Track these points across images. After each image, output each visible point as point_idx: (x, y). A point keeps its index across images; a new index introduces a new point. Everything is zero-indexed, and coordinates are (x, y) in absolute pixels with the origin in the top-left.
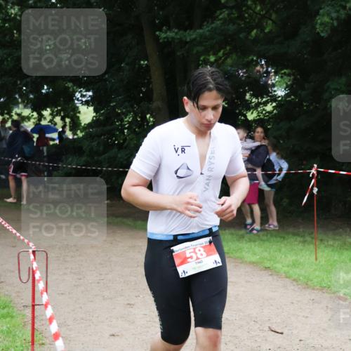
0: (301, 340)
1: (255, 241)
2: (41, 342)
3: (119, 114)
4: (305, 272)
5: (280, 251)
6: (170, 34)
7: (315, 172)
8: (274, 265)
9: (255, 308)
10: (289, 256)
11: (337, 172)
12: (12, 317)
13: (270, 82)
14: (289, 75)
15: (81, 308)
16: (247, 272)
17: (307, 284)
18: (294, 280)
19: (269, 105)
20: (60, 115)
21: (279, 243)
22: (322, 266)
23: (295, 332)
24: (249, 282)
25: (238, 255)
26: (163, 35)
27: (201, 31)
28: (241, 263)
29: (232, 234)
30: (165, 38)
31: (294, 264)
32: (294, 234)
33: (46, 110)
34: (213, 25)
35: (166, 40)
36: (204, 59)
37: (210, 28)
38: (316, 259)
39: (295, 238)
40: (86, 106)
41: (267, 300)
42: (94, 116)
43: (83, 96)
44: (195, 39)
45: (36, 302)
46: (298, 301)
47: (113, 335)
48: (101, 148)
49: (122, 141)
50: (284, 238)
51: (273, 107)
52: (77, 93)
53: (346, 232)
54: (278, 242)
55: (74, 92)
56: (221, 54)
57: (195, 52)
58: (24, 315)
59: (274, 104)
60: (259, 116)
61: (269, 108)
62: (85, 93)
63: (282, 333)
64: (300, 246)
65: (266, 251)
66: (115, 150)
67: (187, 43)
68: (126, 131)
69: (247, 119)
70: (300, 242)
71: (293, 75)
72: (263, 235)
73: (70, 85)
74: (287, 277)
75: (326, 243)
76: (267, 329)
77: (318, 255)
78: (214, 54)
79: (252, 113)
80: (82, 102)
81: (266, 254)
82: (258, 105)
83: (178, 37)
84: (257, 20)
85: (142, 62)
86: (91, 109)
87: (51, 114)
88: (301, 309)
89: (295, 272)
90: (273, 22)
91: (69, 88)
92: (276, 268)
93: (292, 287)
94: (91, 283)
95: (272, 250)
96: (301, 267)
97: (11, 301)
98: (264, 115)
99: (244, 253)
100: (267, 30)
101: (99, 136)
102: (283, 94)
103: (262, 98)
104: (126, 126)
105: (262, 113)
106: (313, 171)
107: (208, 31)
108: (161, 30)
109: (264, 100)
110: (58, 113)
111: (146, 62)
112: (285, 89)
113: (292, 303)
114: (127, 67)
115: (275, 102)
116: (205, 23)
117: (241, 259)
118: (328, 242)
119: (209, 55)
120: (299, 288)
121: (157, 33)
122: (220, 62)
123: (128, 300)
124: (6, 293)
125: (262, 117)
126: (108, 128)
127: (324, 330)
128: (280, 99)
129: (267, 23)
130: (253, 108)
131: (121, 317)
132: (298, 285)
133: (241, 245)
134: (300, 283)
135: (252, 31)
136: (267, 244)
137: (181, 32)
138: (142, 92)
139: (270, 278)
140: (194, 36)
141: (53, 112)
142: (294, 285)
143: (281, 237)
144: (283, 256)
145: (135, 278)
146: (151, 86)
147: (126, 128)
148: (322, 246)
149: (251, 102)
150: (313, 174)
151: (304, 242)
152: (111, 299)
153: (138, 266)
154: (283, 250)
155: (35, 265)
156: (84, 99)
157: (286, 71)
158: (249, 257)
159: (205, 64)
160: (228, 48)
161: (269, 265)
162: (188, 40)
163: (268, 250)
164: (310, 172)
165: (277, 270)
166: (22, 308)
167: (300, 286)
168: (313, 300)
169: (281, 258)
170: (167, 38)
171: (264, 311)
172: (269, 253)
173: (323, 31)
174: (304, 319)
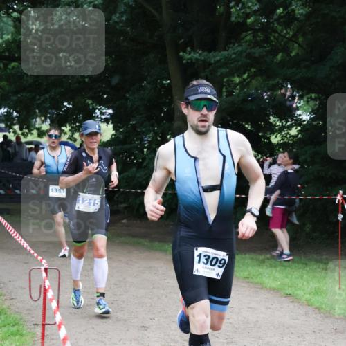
1: (275, 267)
3: (139, 133)
5: (302, 277)
6: (195, 55)
7: (340, 199)
8: (296, 293)
9: (275, 335)
10: (311, 283)
12: (22, 335)
13: (295, 106)
14: (315, 99)
15: (93, 328)
16: (267, 298)
17: (329, 313)
18: (316, 308)
19: (293, 129)
21: (301, 270)
24: (270, 308)
25: (258, 280)
26: (187, 56)
27: (225, 53)
28: (262, 288)
29: (252, 259)
30: (188, 59)
31: (316, 292)
32: (318, 261)
33: (66, 126)
34: (240, 49)
35: (189, 61)
36: (228, 81)
37: (235, 51)
39: (318, 264)
40: (105, 124)
41: (288, 328)
42: (113, 135)
44: (220, 60)
45: (47, 322)
46: (321, 330)
49: (141, 160)
50: (306, 264)
51: (298, 131)
52: (97, 111)
54: (300, 268)
55: (94, 109)
56: (245, 76)
57: (219, 74)
58: (34, 334)
59: (299, 128)
60: (283, 140)
61: (294, 132)
62: (104, 111)
64: (323, 274)
65: (287, 277)
66: (134, 169)
67: (210, 64)
68: (145, 150)
69: (270, 142)
70: (323, 269)
71: (320, 99)
73: (90, 102)
74: (308, 305)
78: (238, 76)
79: (276, 137)
80: (102, 119)
81: (287, 280)
82: (282, 129)
83: (203, 58)
84: (282, 44)
85: (164, 82)
86: (111, 126)
87: (70, 130)
88: (323, 338)
89: (317, 300)
90: (299, 44)
91: (88, 105)
92: (297, 295)
93: (314, 316)
95: (293, 277)
96: (324, 295)
97: (21, 319)
98: (288, 139)
99: (264, 279)
100: (292, 55)
101: (118, 155)
102: (308, 118)
103: (287, 121)
104: (146, 145)
105: (286, 137)
106: (339, 198)
107: (234, 53)
108: (184, 51)
109: (289, 123)
110: (75, 131)
111: (168, 82)
112: (310, 113)
113: (314, 332)
114: (149, 86)
115: (300, 126)
116: (231, 46)
117: (261, 284)
119: (234, 77)
120: (321, 317)
121: (181, 54)
122: (244, 83)
123: (142, 322)
124: (17, 310)
125: (286, 140)
126: (128, 146)
128: (305, 123)
129: (293, 47)
130: (276, 131)
131: (135, 340)
132: (320, 313)
133: (260, 270)
134: (322, 311)
135: (277, 55)
136: (289, 270)
137: (205, 53)
138: (163, 111)
139: (291, 305)
140: (218, 58)
141: (72, 128)
142: (316, 314)
143: (303, 264)
144: (305, 283)
145: (150, 301)
146: (172, 106)
147: (145, 148)
149: (275, 126)
150: (339, 201)
151: (327, 269)
152: (125, 320)
153: (154, 288)
154: (305, 277)
155: (47, 284)
156: (103, 117)
157: (313, 96)
158: (270, 283)
159: (229, 85)
160: (253, 70)
161: (290, 292)
162: (212, 61)
163: (290, 276)
164: (336, 199)
165: (298, 297)
166: (33, 326)
167: (322, 314)
168: (336, 329)
169: (303, 285)
170: (191, 59)
171: (285, 339)
172: (291, 280)
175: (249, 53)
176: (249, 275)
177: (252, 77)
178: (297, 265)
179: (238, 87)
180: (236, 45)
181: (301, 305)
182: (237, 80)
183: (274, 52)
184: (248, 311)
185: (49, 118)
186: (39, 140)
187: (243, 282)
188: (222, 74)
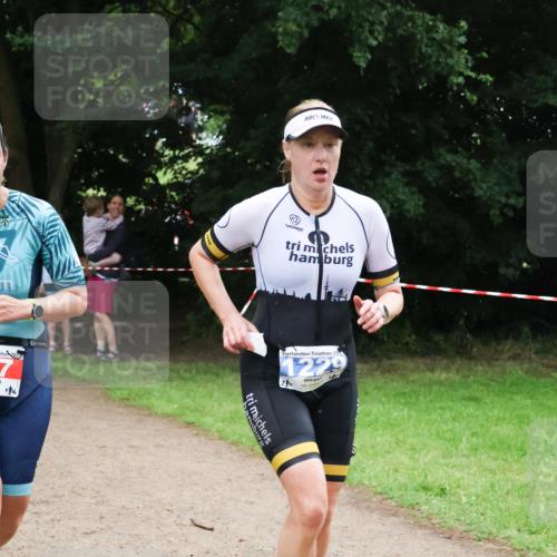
0: (241, 541)
5: (211, 397)
6: (30, 39)
8: (202, 420)
9: (169, 488)
10: (225, 405)
14: (221, 113)
16: (157, 430)
17: (252, 450)
18: (232, 443)
19: (191, 160)
21: (210, 384)
23: (233, 526)
24: (162, 446)
25: (145, 402)
26: (18, 40)
28: (150, 415)
30: (20, 45)
31: (232, 418)
35: (22, 48)
41: (190, 476)
46: (239, 477)
50: (217, 375)
51: (198, 164)
54: (209, 381)
59: (200, 160)
60: (176, 178)
61: (192, 165)
63: (212, 529)
65: (188, 396)
69: (158, 184)
71: (230, 113)
72: (185, 371)
74: (221, 438)
76: (188, 522)
79: (165, 173)
81: (188, 401)
82: (173, 160)
88: (242, 489)
92: (204, 423)
93: (230, 455)
95: (197, 395)
98: (184, 176)
99: (153, 400)
102: (214, 143)
103: (182, 150)
105: (180, 173)
108: (13, 32)
109: (184, 152)
113: (229, 480)
115: (201, 156)
117: (149, 408)
120: (240, 456)
121: (8, 36)
125: (180, 179)
128: (208, 151)
130: (166, 164)
132: (238, 451)
134: (241, 447)
136: (191, 385)
139: (195, 441)
142: (232, 452)
143: (213, 373)
144: (216, 405)
149: (162, 155)
154: (216, 394)
158: (161, 406)
161: (193, 420)
163: (192, 394)
165: (205, 427)
167: (241, 453)
168: (262, 475)
169: (212, 407)
170: (23, 44)
171: (185, 493)
172: (194, 401)
173: (288, 46)
174: (247, 506)
176: (129, 394)
178: (203, 377)
181: (211, 439)
184: (128, 452)
187: (119, 406)
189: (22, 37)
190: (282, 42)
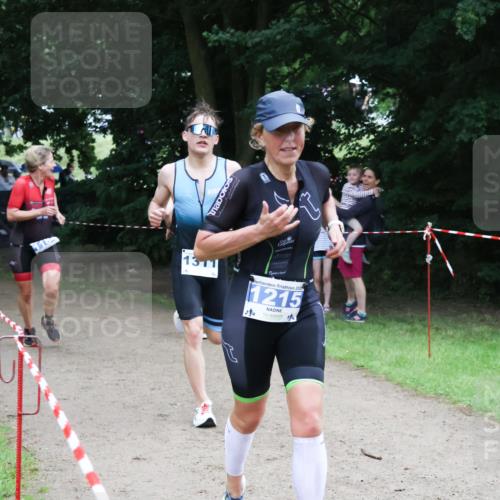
0: (406, 469)
1: (342, 329)
2: (32, 467)
3: (149, 147)
4: (414, 373)
5: (378, 342)
6: (224, 36)
7: (429, 234)
8: (371, 364)
9: (342, 422)
10: (391, 350)
11: (461, 233)
14: (393, 96)
15: (91, 419)
17: (416, 390)
18: (398, 384)
19: (365, 138)
20: (64, 145)
21: (377, 333)
22: (438, 364)
23: (398, 457)
24: (335, 386)
26: (213, 37)
27: (268, 32)
30: (215, 41)
31: (397, 362)
32: (399, 320)
33: (46, 139)
34: (287, 26)
35: (217, 44)
36: (272, 71)
37: (281, 30)
38: (430, 355)
39: (400, 324)
40: (102, 135)
41: (359, 412)
42: (113, 150)
43: (97, 120)
44: (260, 43)
45: (24, 411)
46: (404, 414)
47: (138, 459)
48: (124, 195)
49: (153, 186)
50: (384, 325)
51: (371, 141)
52: (89, 117)
53: (472, 317)
54: (376, 330)
55: (85, 114)
56: (297, 65)
57: (259, 61)
58: (8, 429)
59: (372, 137)
60: (350, 153)
61: (365, 142)
62: (100, 117)
63: (379, 459)
64: (407, 337)
65: (358, 343)
66: (144, 198)
67: (248, 48)
69: (333, 157)
70: (407, 331)
71: (400, 96)
74: (388, 380)
75: (444, 333)
76: (359, 452)
77: (432, 350)
78: (288, 65)
79: (341, 149)
80: (96, 127)
81: (357, 347)
82: (348, 138)
83: (235, 40)
84: (348, 19)
85: (183, 75)
86: (109, 137)
87: (52, 145)
88: (407, 424)
89: (398, 373)
90: (372, 21)
91: (77, 109)
92: (372, 367)
93: (395, 394)
94: (107, 385)
95: (367, 342)
96: (408, 367)
98: (358, 152)
100: (362, 34)
101: (120, 178)
102: (385, 122)
103: (355, 128)
104: (159, 164)
105: (354, 149)
106: (427, 232)
107: (280, 33)
108: (209, 30)
109: (358, 130)
110: (60, 145)
111: (189, 74)
112: (388, 117)
113: (395, 416)
114: (162, 81)
115: (373, 134)
116: (274, 22)
118: (446, 331)
119: (281, 66)
120: (405, 396)
121: (205, 34)
122: (296, 75)
123: (159, 409)
125: (354, 154)
126: (134, 166)
127: (439, 454)
128: (380, 129)
129: (363, 23)
130: (341, 142)
131: (149, 433)
132: (403, 391)
134: (406, 388)
135: (341, 33)
136: (360, 333)
137: (239, 33)
138: (182, 116)
139: (364, 381)
140: (257, 40)
141: (55, 141)
142: (398, 392)
143: (380, 324)
144: (383, 351)
148: (439, 337)
149: (339, 134)
150: (427, 236)
151: (412, 331)
152: (136, 407)
153: (174, 362)
154: (383, 341)
156: (99, 125)
157: (390, 90)
158: (335, 351)
159: (274, 78)
160: (307, 56)
161: (363, 363)
162: (249, 44)
163: (361, 341)
164: (423, 233)
165: (374, 369)
166: (6, 419)
167: (406, 393)
168: (425, 412)
169: (380, 352)
170: (218, 41)
171: (355, 427)
172: (363, 346)
173: (465, 33)
174: (411, 438)
175: (300, 33)
177: (306, 66)
178: (371, 325)
179: (287, 81)
180: (282, 21)
182: (285, 70)
183: (337, 30)
185: (21, 127)
186: (7, 159)
188: (263, 61)
189: (217, 34)
190: (460, 30)
